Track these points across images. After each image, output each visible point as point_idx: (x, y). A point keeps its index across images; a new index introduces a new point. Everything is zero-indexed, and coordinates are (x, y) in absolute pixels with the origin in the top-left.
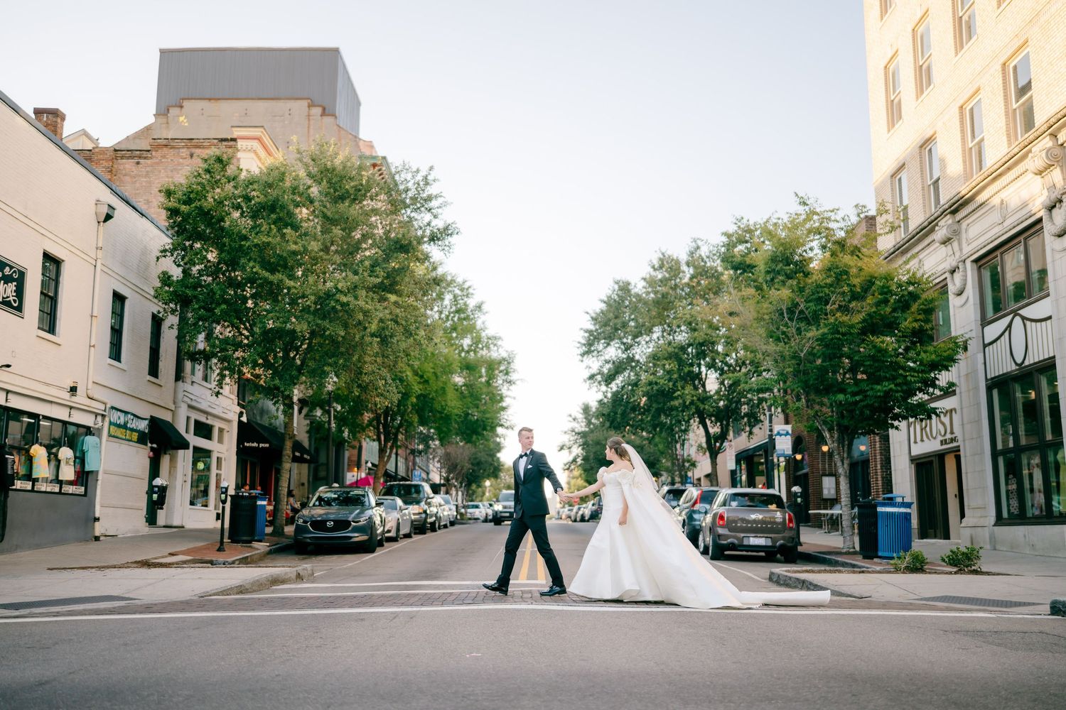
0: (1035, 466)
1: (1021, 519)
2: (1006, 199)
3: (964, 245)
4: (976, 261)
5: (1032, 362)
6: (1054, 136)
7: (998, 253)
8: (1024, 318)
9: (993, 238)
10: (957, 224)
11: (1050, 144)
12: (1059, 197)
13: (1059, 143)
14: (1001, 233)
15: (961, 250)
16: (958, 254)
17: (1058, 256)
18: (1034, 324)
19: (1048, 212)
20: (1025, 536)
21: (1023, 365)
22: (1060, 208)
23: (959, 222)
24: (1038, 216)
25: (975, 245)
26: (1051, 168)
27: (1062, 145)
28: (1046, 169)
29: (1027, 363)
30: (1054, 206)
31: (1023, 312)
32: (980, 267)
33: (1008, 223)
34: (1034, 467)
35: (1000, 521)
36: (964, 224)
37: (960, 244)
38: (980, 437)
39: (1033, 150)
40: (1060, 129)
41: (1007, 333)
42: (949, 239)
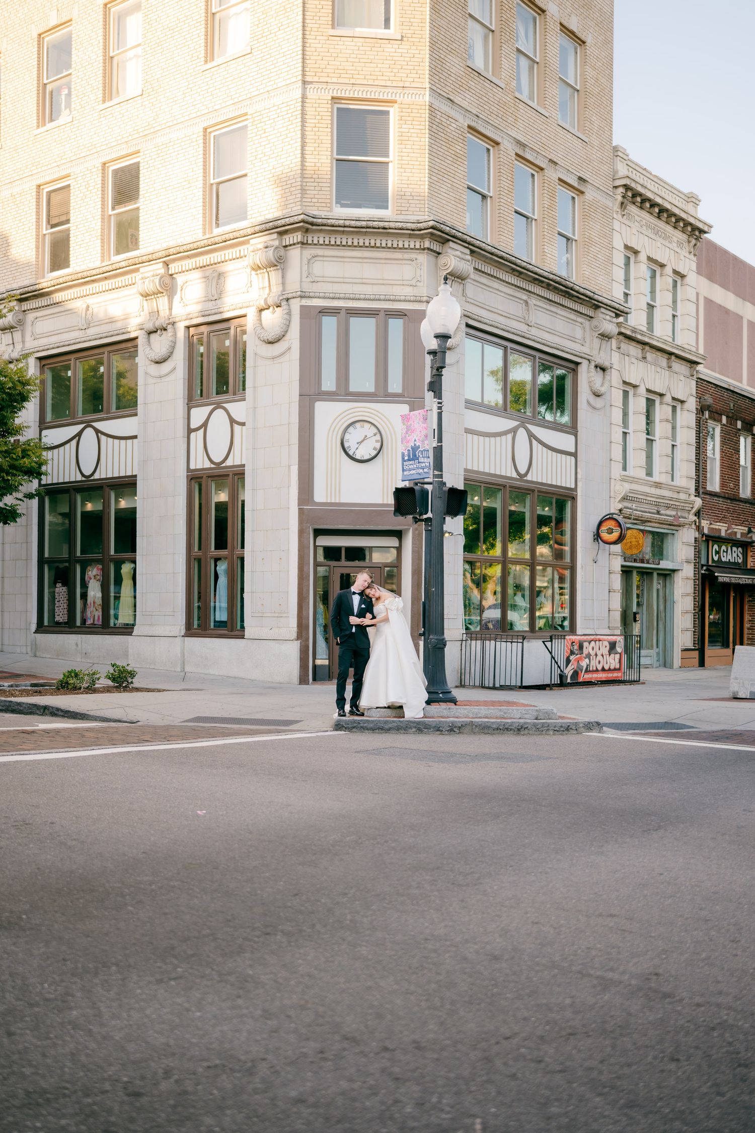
0: (93, 577)
1: (69, 627)
2: (93, 307)
3: (28, 337)
4: (40, 359)
5: (103, 476)
6: (166, 264)
7: (72, 357)
8: (97, 431)
9: (72, 342)
10: (22, 313)
11: (162, 271)
12: (165, 326)
13: (170, 273)
14: (83, 339)
15: (23, 342)
16: (19, 347)
17: (151, 381)
18: (110, 440)
19: (147, 336)
20: (77, 645)
21: (92, 478)
22: (161, 335)
23: (24, 311)
24: (133, 335)
25: (43, 342)
26: (159, 295)
27: (171, 275)
28: (154, 294)
29: (96, 476)
30: (156, 332)
31: (98, 425)
32: (44, 365)
33: (92, 331)
34: (91, 579)
35: (41, 628)
36: (31, 316)
37: (23, 336)
38: (27, 543)
39: (142, 270)
40: (174, 260)
41: (74, 442)
42: (12, 327)
